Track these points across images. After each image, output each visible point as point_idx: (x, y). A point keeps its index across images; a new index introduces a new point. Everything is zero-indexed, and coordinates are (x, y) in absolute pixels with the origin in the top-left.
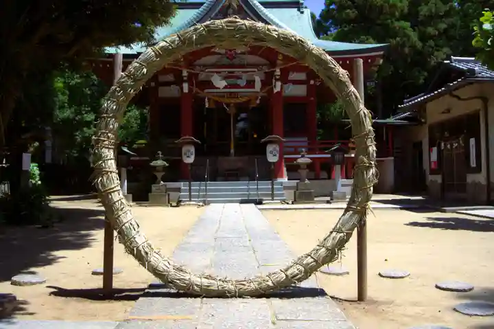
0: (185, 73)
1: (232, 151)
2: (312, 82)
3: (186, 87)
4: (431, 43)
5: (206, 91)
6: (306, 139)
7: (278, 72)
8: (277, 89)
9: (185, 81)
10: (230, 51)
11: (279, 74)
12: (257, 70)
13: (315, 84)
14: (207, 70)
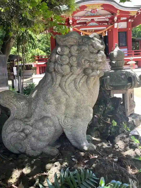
2: (130, 20)
5: (80, 29)
6: (126, 49)
8: (115, 27)
9: (71, 25)
10: (94, 10)
11: (116, 19)
12: (105, 18)
13: (131, 21)
14: (81, 19)
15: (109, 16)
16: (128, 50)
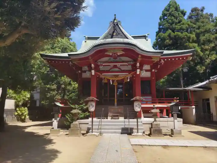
0: (93, 65)
1: (116, 103)
2: (153, 70)
3: (93, 72)
4: (207, 52)
5: (103, 74)
6: (150, 97)
7: (138, 65)
8: (138, 73)
9: (93, 69)
10: (115, 54)
12: (127, 64)
13: (155, 71)
14: (103, 64)
15: (132, 63)
16: (152, 98)
